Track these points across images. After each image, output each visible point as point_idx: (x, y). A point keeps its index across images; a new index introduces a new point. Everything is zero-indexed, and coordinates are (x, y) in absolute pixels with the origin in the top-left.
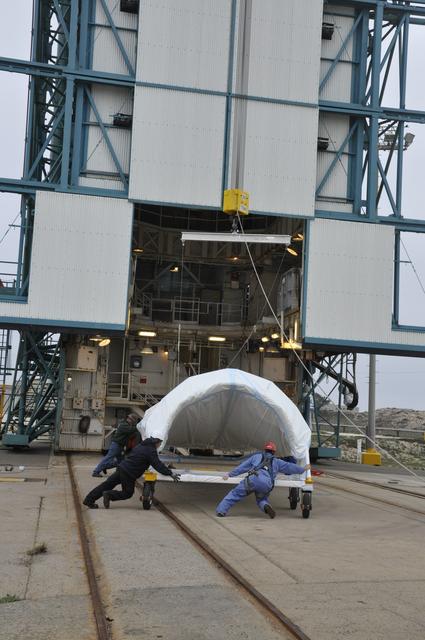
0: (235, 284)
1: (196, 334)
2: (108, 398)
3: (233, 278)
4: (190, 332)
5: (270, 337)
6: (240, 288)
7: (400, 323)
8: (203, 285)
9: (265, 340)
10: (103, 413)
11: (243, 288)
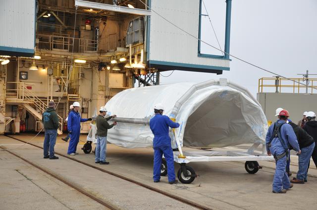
0: (88, 27)
1: (67, 58)
2: (7, 99)
3: (86, 23)
4: (63, 57)
5: (118, 60)
6: (91, 30)
7: (201, 53)
8: (66, 27)
9: (113, 62)
10: (4, 109)
11: (94, 29)
